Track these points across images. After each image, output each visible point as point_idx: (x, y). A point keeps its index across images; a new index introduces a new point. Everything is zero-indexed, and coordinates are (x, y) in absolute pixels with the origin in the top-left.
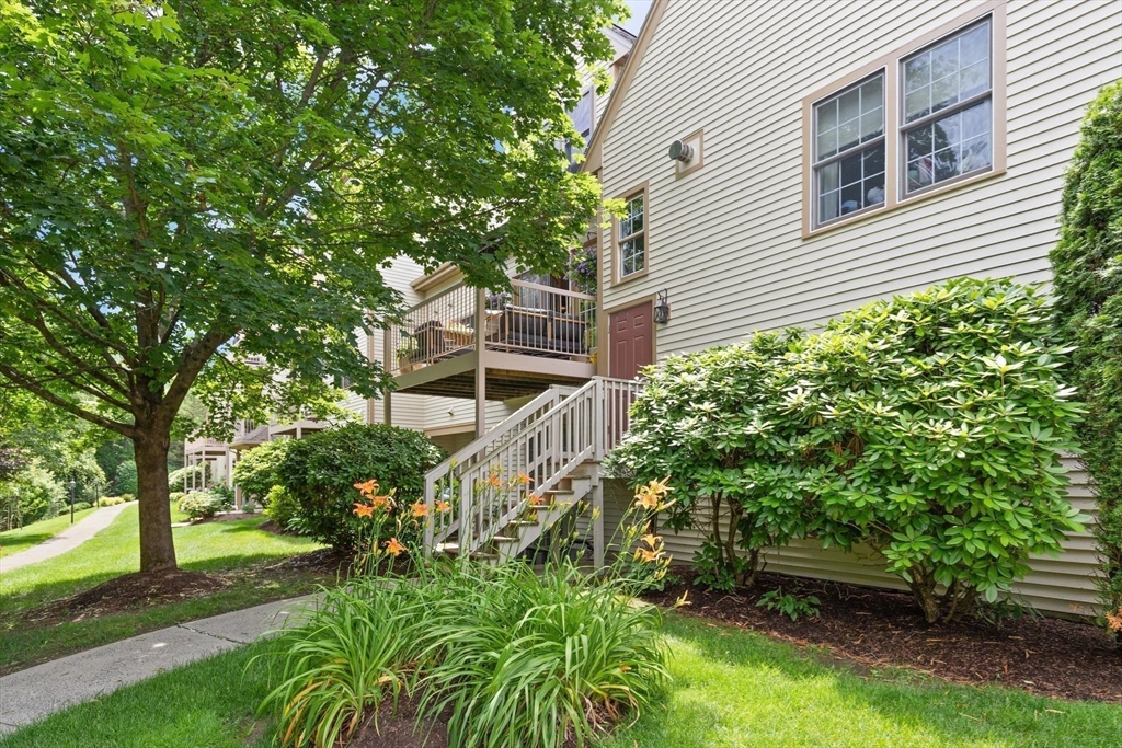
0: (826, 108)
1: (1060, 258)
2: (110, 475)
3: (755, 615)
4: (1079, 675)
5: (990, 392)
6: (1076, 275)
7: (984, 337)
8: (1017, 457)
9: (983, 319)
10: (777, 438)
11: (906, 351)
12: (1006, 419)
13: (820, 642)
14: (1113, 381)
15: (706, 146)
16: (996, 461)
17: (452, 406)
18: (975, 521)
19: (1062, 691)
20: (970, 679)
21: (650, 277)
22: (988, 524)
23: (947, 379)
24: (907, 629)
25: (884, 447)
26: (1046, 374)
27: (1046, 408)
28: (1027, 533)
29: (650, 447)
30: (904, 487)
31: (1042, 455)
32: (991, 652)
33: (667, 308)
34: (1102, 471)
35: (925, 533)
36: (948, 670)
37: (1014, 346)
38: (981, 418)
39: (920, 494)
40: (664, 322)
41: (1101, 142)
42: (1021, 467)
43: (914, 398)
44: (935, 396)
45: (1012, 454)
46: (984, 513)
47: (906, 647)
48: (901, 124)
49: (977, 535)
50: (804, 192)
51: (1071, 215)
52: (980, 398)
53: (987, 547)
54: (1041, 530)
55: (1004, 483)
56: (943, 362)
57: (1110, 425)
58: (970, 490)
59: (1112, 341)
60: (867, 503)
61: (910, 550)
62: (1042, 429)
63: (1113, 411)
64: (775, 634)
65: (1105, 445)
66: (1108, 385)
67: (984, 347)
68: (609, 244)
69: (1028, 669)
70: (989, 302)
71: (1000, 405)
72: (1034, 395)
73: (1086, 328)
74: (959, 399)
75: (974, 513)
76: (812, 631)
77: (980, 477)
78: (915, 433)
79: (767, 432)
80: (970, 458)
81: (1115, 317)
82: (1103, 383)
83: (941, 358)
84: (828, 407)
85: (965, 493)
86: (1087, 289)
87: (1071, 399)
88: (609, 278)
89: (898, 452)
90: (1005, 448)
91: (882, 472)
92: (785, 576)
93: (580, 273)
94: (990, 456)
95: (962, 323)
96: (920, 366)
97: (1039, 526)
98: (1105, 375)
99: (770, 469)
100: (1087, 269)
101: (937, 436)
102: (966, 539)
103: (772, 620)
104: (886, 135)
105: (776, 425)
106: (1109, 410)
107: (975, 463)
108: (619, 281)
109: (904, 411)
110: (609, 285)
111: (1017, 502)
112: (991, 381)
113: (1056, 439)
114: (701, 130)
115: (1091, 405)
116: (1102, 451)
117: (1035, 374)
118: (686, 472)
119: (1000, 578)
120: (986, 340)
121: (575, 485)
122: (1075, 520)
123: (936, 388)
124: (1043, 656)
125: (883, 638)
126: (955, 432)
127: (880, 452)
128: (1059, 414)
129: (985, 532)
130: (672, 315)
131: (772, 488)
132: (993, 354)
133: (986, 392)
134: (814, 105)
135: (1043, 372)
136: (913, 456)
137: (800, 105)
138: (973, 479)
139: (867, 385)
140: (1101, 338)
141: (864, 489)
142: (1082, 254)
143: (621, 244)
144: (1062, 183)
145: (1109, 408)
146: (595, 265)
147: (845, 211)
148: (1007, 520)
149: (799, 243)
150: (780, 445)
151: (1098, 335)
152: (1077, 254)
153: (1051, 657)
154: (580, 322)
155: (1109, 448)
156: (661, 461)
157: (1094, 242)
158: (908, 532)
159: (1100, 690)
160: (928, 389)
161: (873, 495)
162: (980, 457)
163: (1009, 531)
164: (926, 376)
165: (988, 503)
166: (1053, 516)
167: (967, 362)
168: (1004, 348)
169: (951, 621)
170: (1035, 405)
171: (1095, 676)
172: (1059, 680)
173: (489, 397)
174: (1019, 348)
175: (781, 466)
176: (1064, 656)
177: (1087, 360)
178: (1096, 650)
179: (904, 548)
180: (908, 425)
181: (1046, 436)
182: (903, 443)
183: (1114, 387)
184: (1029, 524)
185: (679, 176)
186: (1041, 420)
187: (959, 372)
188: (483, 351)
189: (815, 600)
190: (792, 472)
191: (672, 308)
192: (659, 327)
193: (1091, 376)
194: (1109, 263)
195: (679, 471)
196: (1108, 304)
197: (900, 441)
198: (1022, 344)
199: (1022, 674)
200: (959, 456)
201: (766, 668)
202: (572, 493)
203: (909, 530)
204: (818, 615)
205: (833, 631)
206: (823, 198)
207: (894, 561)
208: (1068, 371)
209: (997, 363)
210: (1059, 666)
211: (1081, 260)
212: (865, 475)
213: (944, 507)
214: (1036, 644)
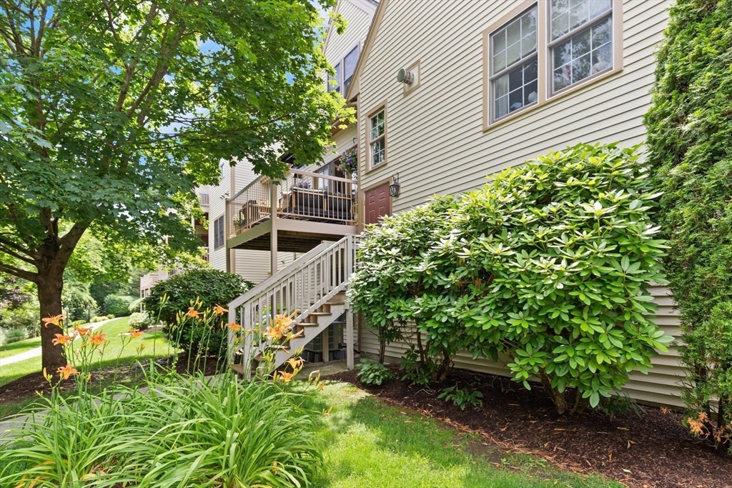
0: (498, 36)
1: (651, 120)
2: (101, 303)
3: (438, 404)
4: (668, 465)
5: (588, 233)
6: (663, 132)
7: (587, 188)
8: (608, 287)
9: (588, 173)
10: (440, 274)
11: (530, 203)
12: (599, 255)
13: (477, 428)
14: (692, 220)
15: (422, 71)
16: (591, 292)
17: (283, 257)
18: (577, 341)
19: (653, 480)
20: (582, 466)
21: (388, 166)
22: (587, 344)
23: (557, 223)
24: (542, 419)
25: (503, 280)
26: (637, 216)
27: (634, 245)
28: (620, 352)
29: (361, 282)
30: (521, 313)
31: (631, 286)
32: (601, 441)
33: (398, 186)
34: (684, 298)
35: (541, 350)
36: (566, 456)
37: (610, 194)
38: (578, 254)
39: (532, 319)
40: (397, 196)
41: (684, 18)
42: (613, 296)
43: (529, 239)
44: (546, 237)
45: (605, 285)
46: (584, 335)
47: (538, 435)
48: (549, 41)
49: (578, 353)
50: (484, 98)
51: (661, 83)
52: (579, 238)
53: (586, 364)
54: (632, 349)
55: (598, 310)
56: (554, 210)
57: (691, 259)
58: (571, 317)
59: (692, 185)
60: (492, 326)
61: (528, 364)
62: (631, 263)
63: (692, 246)
64: (448, 420)
65: (686, 277)
66: (688, 224)
67: (587, 196)
68: (364, 145)
69: (627, 458)
70: (592, 161)
71: (594, 243)
72: (625, 233)
73: (671, 176)
74: (564, 239)
75: (575, 335)
76: (474, 419)
77: (579, 305)
78: (529, 269)
79: (432, 270)
80: (567, 289)
81: (694, 164)
82: (684, 223)
83: (553, 207)
84: (464, 249)
85: (566, 318)
86: (672, 144)
87: (656, 237)
88: (364, 168)
89: (515, 284)
90: (599, 280)
91: (505, 301)
92: (472, 372)
93: (347, 166)
94: (586, 287)
95: (572, 178)
96: (538, 215)
97: (630, 345)
98: (685, 215)
99: (434, 299)
100: (672, 127)
101: (542, 271)
102: (569, 357)
103: (448, 409)
104: (538, 51)
105: (438, 264)
106: (689, 246)
107: (573, 294)
108: (370, 169)
109: (523, 251)
110: (364, 173)
111: (611, 326)
112: (590, 223)
113: (642, 271)
114: (419, 61)
115: (673, 242)
116: (684, 281)
117: (628, 216)
118: (383, 301)
119: (601, 387)
120: (588, 190)
121: (333, 309)
122: (659, 340)
123: (548, 231)
124: (641, 446)
125: (522, 427)
126: (557, 267)
127: (500, 285)
128: (645, 250)
129: (585, 350)
130: (402, 191)
131: (434, 313)
132: (593, 201)
133: (585, 232)
134: (491, 35)
135: (634, 215)
136: (525, 288)
137: (481, 36)
138: (573, 307)
139: (497, 231)
140: (683, 184)
141: (491, 314)
142: (669, 114)
143: (372, 144)
144: (654, 58)
145: (690, 243)
146: (356, 159)
147: (512, 109)
148: (601, 341)
149: (481, 134)
150: (442, 280)
151: (681, 181)
152: (664, 115)
153: (647, 447)
154: (347, 198)
155: (690, 278)
156: (368, 292)
157: (678, 103)
158: (527, 349)
159: (684, 480)
160: (541, 232)
161: (498, 319)
162: (577, 288)
163: (604, 351)
164: (541, 222)
165: (584, 328)
166: (641, 338)
167: (573, 209)
168: (601, 195)
169: (576, 413)
170: (625, 242)
171: (681, 467)
172: (652, 469)
173: (279, 249)
174: (614, 195)
175: (441, 296)
176: (658, 447)
177: (671, 204)
178: (686, 441)
179: (523, 362)
180: (523, 262)
181: (635, 269)
182: (519, 277)
183: (693, 225)
184: (620, 344)
185: (406, 94)
186: (631, 255)
187: (565, 218)
188: (276, 219)
189: (480, 394)
190: (449, 300)
191: (402, 185)
192: (394, 199)
193: (674, 217)
194: (689, 119)
195: (378, 300)
196: (688, 154)
197: (517, 275)
198: (617, 192)
199: (623, 463)
200: (558, 287)
201: (418, 456)
202: (331, 315)
203: (529, 348)
204: (481, 406)
205: (488, 419)
206: (497, 102)
207: (516, 373)
208: (655, 213)
209: (596, 208)
210: (652, 456)
211: (667, 120)
212: (493, 303)
213: (553, 329)
214: (638, 435)
